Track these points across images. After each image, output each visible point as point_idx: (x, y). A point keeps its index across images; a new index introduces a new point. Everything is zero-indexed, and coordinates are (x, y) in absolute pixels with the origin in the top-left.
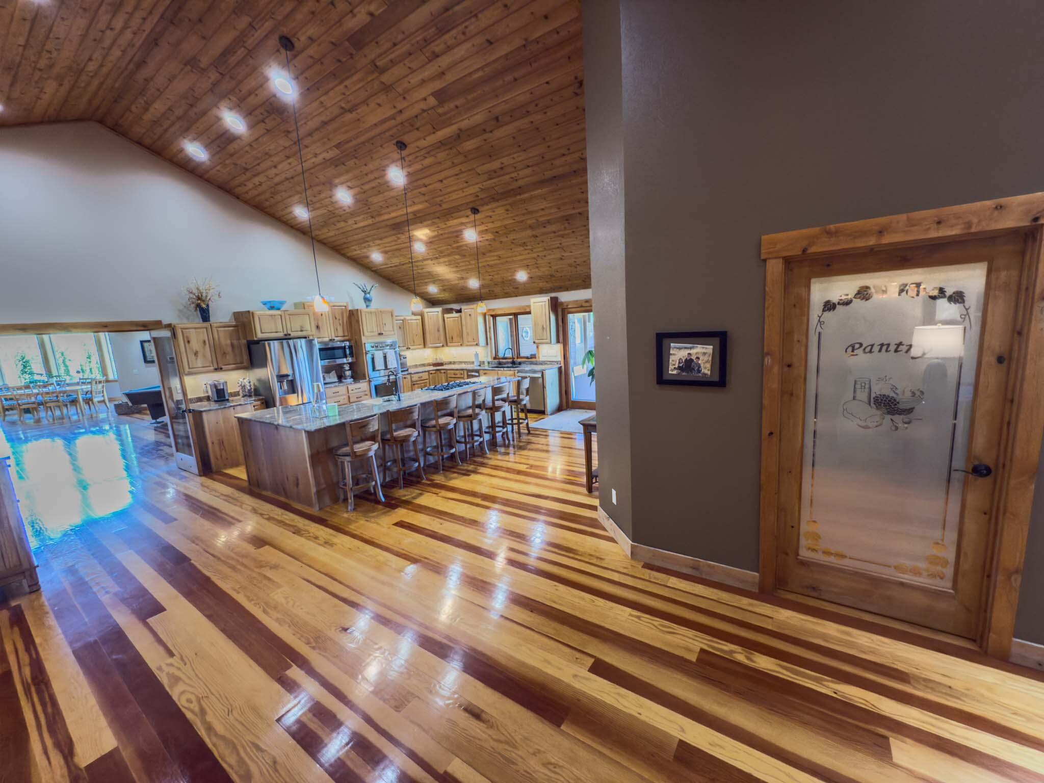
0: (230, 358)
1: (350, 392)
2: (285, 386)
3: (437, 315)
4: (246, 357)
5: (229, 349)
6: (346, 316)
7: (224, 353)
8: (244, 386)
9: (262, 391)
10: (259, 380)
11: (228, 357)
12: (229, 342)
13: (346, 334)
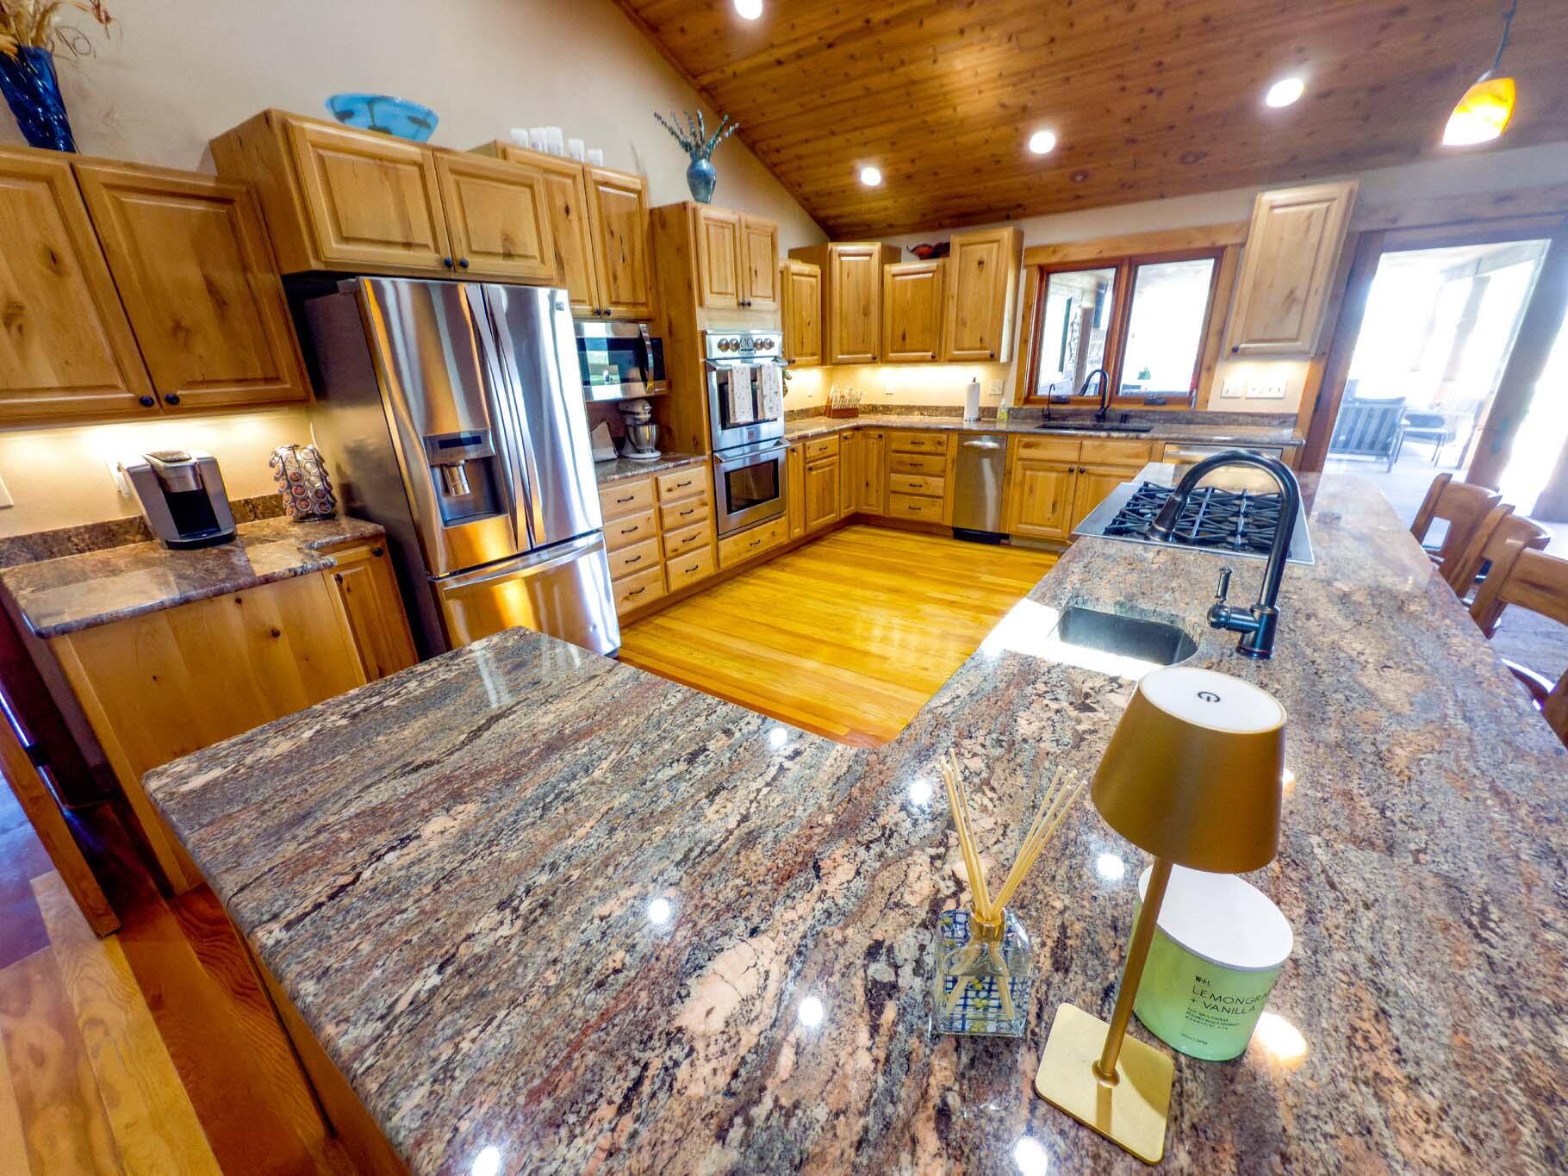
0: (210, 348)
1: (665, 495)
2: (464, 485)
3: (868, 264)
4: (285, 354)
5: (201, 311)
6: (641, 225)
7: (178, 327)
8: (298, 478)
9: (369, 499)
10: (356, 453)
11: (200, 348)
12: (193, 274)
13: (642, 299)
